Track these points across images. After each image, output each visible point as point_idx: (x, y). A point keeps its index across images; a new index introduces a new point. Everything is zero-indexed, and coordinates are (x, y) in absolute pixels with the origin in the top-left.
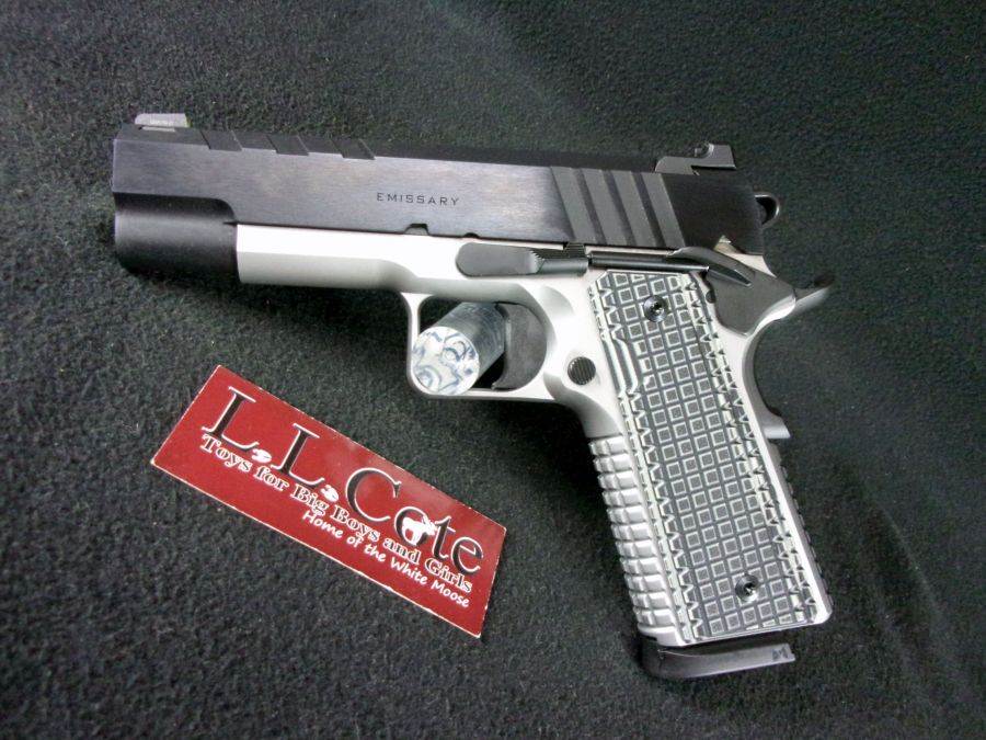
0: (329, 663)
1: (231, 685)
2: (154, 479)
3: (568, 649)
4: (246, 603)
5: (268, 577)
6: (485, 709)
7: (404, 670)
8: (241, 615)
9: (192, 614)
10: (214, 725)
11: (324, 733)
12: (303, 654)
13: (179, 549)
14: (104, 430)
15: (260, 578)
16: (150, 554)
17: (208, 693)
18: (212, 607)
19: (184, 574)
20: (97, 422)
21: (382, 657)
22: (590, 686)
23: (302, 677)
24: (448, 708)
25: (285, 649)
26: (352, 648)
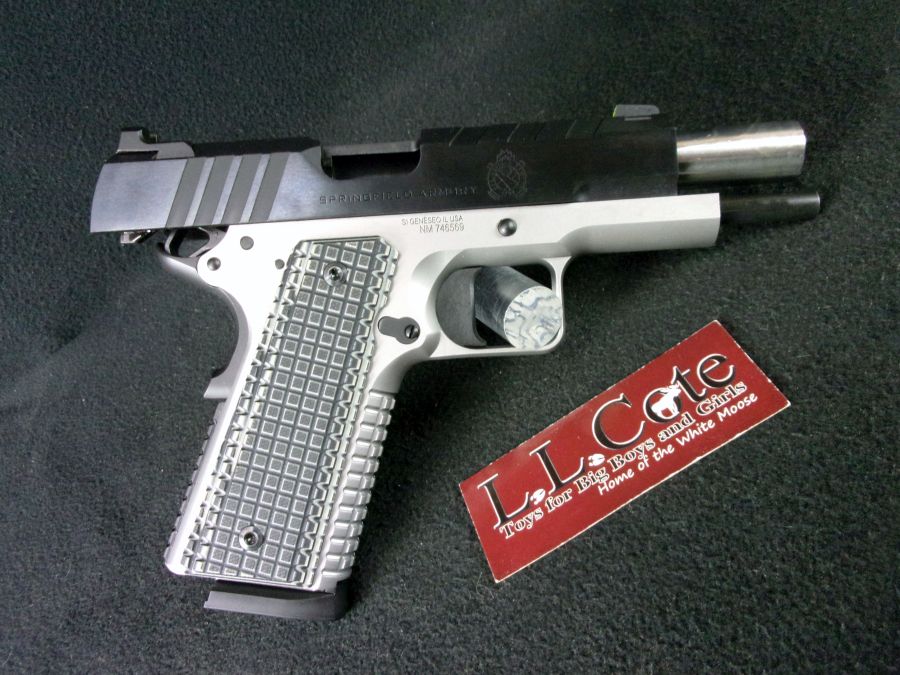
0: (724, 534)
1: (716, 629)
2: (520, 634)
3: (782, 301)
4: (648, 590)
5: (632, 564)
6: (813, 400)
7: (751, 465)
8: (658, 599)
9: (643, 641)
10: (746, 655)
11: (786, 559)
12: (709, 554)
13: (585, 633)
14: (468, 662)
15: (630, 571)
16: (582, 660)
17: (716, 651)
18: (644, 622)
19: (607, 637)
20: (460, 664)
21: (734, 483)
22: (825, 290)
23: (729, 562)
24: (800, 435)
25: (700, 570)
26: (717, 507)
